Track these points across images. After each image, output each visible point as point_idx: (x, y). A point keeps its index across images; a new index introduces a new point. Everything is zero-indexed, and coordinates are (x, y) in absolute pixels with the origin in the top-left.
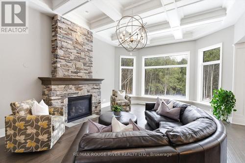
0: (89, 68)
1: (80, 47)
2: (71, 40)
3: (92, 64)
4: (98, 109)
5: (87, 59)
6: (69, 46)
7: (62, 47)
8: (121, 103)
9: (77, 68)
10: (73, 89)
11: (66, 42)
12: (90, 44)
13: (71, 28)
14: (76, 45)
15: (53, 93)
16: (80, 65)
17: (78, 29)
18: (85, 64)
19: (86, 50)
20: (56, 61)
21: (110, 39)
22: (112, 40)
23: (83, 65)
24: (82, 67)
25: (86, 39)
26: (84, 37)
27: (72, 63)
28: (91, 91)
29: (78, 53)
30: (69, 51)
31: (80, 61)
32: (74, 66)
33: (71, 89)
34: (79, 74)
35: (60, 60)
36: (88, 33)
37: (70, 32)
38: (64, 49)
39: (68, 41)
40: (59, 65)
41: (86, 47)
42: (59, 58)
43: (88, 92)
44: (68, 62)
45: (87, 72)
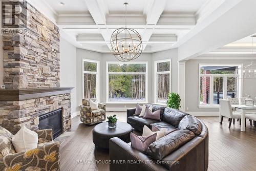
0: (56, 73)
1: (46, 46)
2: (36, 34)
3: (59, 68)
4: (69, 124)
5: (54, 63)
6: (34, 43)
7: (25, 44)
8: (97, 113)
9: (44, 74)
10: (45, 102)
11: (31, 37)
12: (57, 42)
13: (35, 18)
14: (43, 43)
15: (21, 112)
16: (47, 69)
17: (44, 20)
18: (52, 69)
19: (53, 50)
20: (18, 65)
21: (75, 38)
22: (77, 40)
23: (50, 70)
24: (50, 72)
25: (53, 35)
26: (51, 33)
27: (38, 67)
28: (62, 103)
29: (44, 54)
30: (35, 49)
31: (46, 65)
32: (40, 72)
33: (42, 103)
34: (46, 82)
35: (23, 62)
36: (55, 28)
37: (35, 23)
38: (28, 47)
39: (32, 36)
40: (21, 70)
41: (53, 47)
42: (23, 60)
43: (60, 104)
44: (33, 66)
45: (54, 79)
